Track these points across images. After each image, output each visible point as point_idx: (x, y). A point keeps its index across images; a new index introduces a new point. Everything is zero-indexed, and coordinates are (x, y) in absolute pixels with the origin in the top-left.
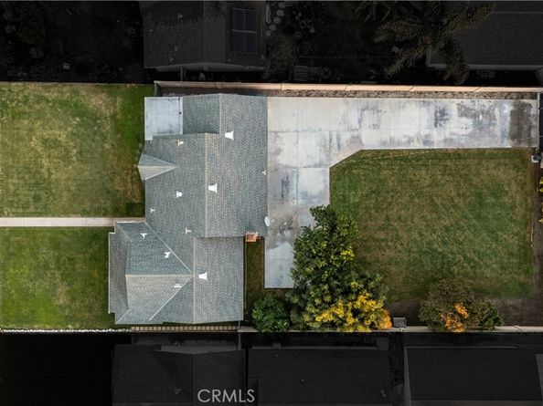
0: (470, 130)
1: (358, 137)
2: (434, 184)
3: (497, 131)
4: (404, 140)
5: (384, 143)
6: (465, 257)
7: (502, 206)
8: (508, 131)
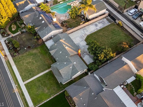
0: (102, 25)
1: (86, 34)
2: (103, 34)
4: (93, 31)
5: (90, 33)
6: (118, 41)
7: (117, 31)
8: (108, 22)
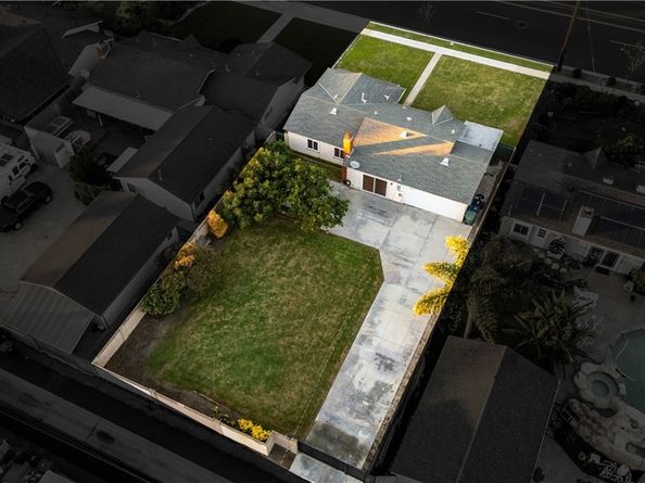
0: (356, 386)
1: (398, 282)
2: (316, 326)
3: (342, 414)
4: (376, 320)
5: (381, 301)
6: (227, 323)
7: (255, 380)
8: (336, 426)
